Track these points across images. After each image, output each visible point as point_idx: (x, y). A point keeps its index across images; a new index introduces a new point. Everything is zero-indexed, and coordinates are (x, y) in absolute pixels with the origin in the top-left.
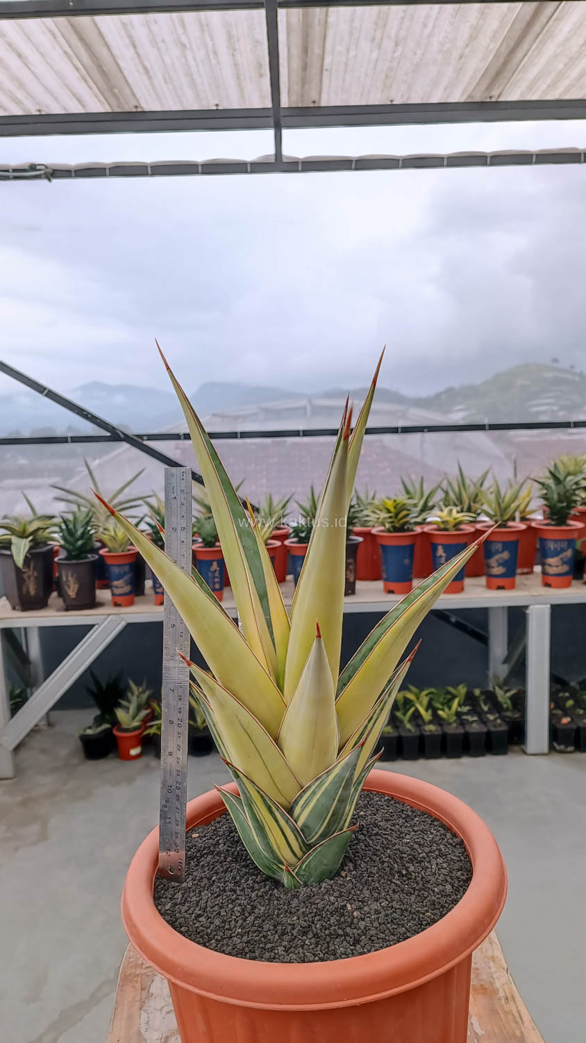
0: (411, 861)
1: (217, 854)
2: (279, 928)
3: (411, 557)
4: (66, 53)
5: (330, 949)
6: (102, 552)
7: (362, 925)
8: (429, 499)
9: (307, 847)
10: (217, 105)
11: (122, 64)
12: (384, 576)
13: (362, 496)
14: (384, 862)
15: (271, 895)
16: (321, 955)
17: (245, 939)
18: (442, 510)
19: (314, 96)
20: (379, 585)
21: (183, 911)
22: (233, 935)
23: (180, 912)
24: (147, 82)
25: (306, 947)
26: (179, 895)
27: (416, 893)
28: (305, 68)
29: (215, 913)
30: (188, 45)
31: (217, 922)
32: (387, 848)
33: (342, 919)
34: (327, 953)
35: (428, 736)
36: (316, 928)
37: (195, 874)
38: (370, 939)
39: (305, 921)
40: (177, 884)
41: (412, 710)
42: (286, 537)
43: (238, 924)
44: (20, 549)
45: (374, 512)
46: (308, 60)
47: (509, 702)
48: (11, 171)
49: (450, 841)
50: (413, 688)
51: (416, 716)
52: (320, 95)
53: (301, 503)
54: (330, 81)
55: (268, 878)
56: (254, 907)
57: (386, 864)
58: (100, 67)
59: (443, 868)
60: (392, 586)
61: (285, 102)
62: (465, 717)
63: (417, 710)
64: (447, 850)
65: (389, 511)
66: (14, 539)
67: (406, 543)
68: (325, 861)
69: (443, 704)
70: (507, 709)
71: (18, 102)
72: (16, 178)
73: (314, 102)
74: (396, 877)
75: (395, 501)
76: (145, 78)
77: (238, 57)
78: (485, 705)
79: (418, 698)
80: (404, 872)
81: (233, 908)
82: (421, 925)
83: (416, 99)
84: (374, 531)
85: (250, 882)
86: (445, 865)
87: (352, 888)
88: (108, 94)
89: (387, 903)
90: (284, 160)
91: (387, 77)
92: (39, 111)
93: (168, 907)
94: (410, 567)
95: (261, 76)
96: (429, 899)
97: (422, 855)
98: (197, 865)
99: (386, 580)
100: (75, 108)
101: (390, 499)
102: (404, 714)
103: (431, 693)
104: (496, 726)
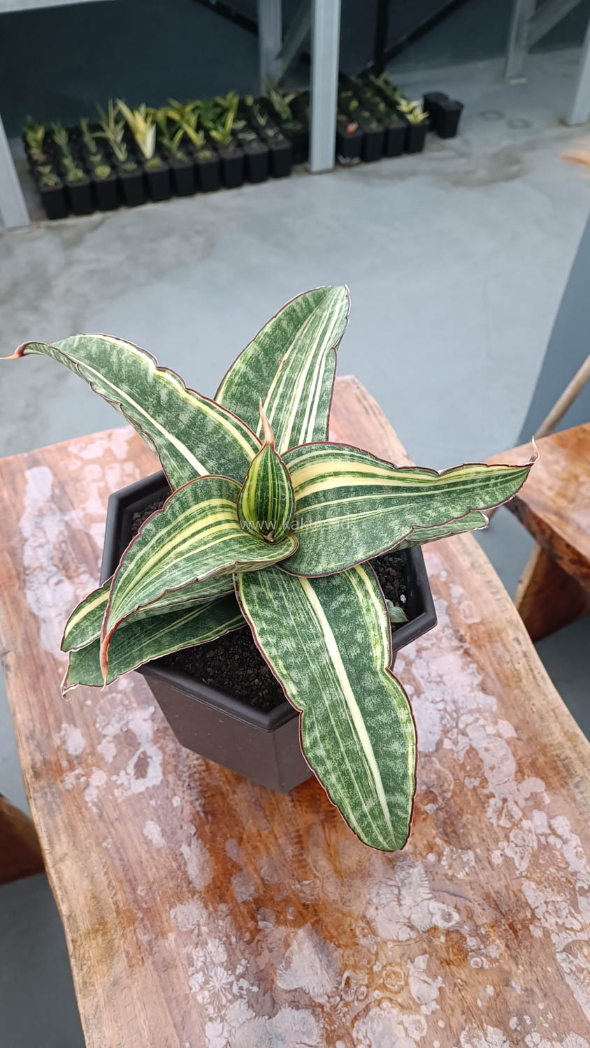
35: (203, 165)
47: (288, 111)
50: (175, 104)
51: (186, 140)
62: (241, 136)
70: (287, 121)
78: (262, 116)
79: (182, 116)
103: (196, 108)
104: (277, 143)
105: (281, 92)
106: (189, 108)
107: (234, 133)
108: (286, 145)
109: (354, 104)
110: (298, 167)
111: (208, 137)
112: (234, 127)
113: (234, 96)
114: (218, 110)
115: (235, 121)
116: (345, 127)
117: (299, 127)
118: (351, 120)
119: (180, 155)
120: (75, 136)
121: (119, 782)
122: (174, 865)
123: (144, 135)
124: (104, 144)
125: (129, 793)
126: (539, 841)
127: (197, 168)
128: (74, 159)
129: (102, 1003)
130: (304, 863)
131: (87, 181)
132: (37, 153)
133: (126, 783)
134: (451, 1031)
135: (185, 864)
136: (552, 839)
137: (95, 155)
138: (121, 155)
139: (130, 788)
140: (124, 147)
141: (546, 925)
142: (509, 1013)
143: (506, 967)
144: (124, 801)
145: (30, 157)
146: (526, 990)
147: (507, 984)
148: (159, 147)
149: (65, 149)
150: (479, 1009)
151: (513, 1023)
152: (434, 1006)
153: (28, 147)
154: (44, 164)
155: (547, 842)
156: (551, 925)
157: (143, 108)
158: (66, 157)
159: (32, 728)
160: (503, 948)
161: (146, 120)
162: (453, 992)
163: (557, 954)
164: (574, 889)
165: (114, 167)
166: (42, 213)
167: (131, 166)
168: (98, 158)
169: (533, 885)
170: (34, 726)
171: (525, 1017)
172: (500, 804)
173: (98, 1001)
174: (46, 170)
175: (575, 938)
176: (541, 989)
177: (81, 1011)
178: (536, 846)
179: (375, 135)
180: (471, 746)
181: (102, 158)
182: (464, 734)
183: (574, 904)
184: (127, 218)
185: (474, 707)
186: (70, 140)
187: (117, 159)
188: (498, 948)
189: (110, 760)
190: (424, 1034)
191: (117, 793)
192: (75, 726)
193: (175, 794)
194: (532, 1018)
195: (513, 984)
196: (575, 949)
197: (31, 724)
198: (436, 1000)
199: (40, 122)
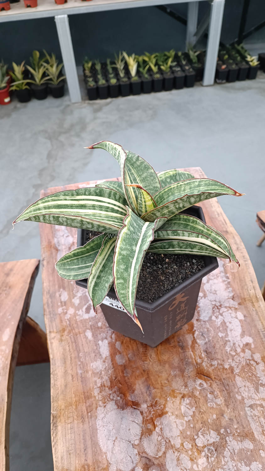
35: (156, 80)
41: (148, 66)
47: (196, 59)
50: (147, 54)
62: (174, 69)
69: (163, 62)
70: (195, 63)
78: (184, 60)
79: (150, 59)
102: (144, 69)
103: (156, 56)
104: (189, 73)
105: (194, 50)
106: (153, 56)
107: (171, 67)
108: (193, 73)
109: (226, 57)
110: (198, 83)
111: (159, 69)
112: (171, 65)
113: (173, 52)
114: (166, 57)
115: (172, 62)
116: (221, 66)
117: (200, 66)
118: (224, 64)
119: (146, 76)
120: (104, 66)
121: (79, 314)
122: (95, 348)
123: (132, 67)
124: (115, 70)
125: (82, 318)
126: (246, 362)
127: (153, 82)
128: (102, 76)
129: (60, 393)
130: (146, 355)
131: (106, 85)
132: (88, 73)
133: (81, 314)
134: (196, 429)
135: (100, 348)
136: (252, 362)
137: (111, 74)
138: (122, 75)
139: (82, 316)
140: (123, 71)
141: (244, 395)
142: (221, 426)
143: (223, 409)
144: (79, 321)
145: (85, 74)
146: (230, 419)
147: (222, 415)
148: (138, 72)
149: (99, 71)
150: (208, 423)
151: (222, 431)
152: (190, 418)
153: (84, 70)
154: (90, 77)
155: (250, 363)
156: (245, 396)
157: (133, 55)
158: (99, 74)
159: (49, 289)
160: (223, 401)
161: (134, 60)
162: (199, 414)
163: (246, 408)
164: (258, 383)
165: (118, 80)
166: (87, 97)
167: (125, 80)
168: (112, 76)
169: (241, 379)
170: (50, 288)
171: (228, 430)
172: (232, 345)
173: (58, 392)
174: (91, 79)
175: (255, 403)
176: (237, 420)
177: (52, 394)
178: (244, 364)
179: (234, 71)
180: (223, 320)
181: (114, 76)
182: (221, 315)
183: (257, 390)
184: (121, 101)
185: (228, 305)
186: (102, 67)
187: (120, 76)
188: (221, 400)
189: (77, 305)
190: (184, 428)
191: (77, 317)
192: (65, 291)
193: (99, 322)
194: (230, 430)
195: (225, 415)
196: (254, 407)
197: (49, 288)
198: (191, 416)
199: (90, 60)
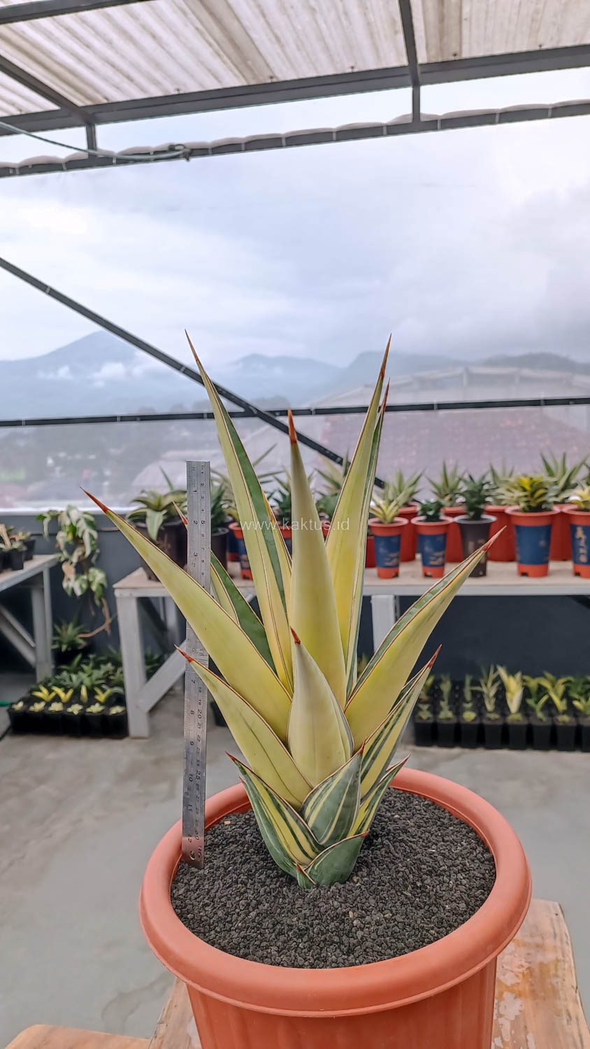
0: (430, 873)
1: (242, 844)
2: (278, 927)
3: (548, 539)
4: (197, 29)
5: (322, 956)
6: (232, 526)
7: (360, 934)
8: (573, 475)
9: (319, 848)
10: (352, 68)
11: (254, 35)
12: (518, 557)
13: (499, 471)
14: (399, 872)
15: (279, 892)
16: (312, 961)
17: (243, 934)
18: (583, 489)
19: (454, 47)
20: (513, 567)
21: (193, 898)
22: (232, 928)
23: (190, 899)
24: (279, 51)
25: (299, 950)
26: (194, 882)
27: (426, 907)
28: (442, 19)
29: (221, 904)
30: (317, 8)
31: (220, 913)
32: (408, 857)
33: (341, 927)
34: (318, 959)
35: (561, 727)
36: (313, 932)
37: (215, 862)
38: (365, 950)
39: (304, 923)
40: (196, 870)
41: (545, 698)
42: (414, 514)
43: (240, 918)
44: (155, 521)
45: (509, 490)
46: (445, 11)
48: (152, 153)
49: (480, 856)
50: (548, 675)
51: (550, 705)
52: (461, 45)
53: (433, 479)
54: (470, 30)
55: (284, 874)
56: (259, 903)
57: (400, 874)
58: (232, 41)
59: (461, 884)
60: (526, 568)
61: (422, 58)
63: (550, 699)
64: (472, 866)
65: (524, 490)
66: (149, 513)
67: (543, 523)
68: (336, 865)
69: (580, 694)
71: (156, 83)
72: (156, 160)
73: (455, 55)
74: (410, 888)
75: (531, 479)
76: (277, 46)
77: (371, 16)
79: (553, 686)
80: (419, 884)
81: (239, 901)
82: (423, 942)
83: (568, 42)
84: (508, 510)
85: (263, 877)
86: (464, 882)
87: (359, 896)
88: (242, 67)
89: (391, 915)
90: (423, 119)
91: (533, 20)
92: (178, 90)
93: (181, 892)
94: (547, 549)
95: (396, 32)
96: (438, 915)
97: (443, 867)
98: (221, 853)
99: (521, 562)
100: (212, 85)
101: (525, 476)
102: (537, 702)
103: (568, 682)
106: (562, 680)
111: (570, 706)
119: (540, 715)
123: (513, 694)
127: (554, 728)
137: (468, 703)
138: (490, 706)
140: (493, 701)
148: (524, 707)
149: (446, 695)
157: (518, 675)
158: (443, 700)
161: (519, 683)
165: (480, 714)
167: (495, 716)
168: (469, 705)
174: (425, 707)
181: (473, 706)
184: (482, 757)
186: (453, 689)
